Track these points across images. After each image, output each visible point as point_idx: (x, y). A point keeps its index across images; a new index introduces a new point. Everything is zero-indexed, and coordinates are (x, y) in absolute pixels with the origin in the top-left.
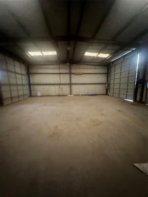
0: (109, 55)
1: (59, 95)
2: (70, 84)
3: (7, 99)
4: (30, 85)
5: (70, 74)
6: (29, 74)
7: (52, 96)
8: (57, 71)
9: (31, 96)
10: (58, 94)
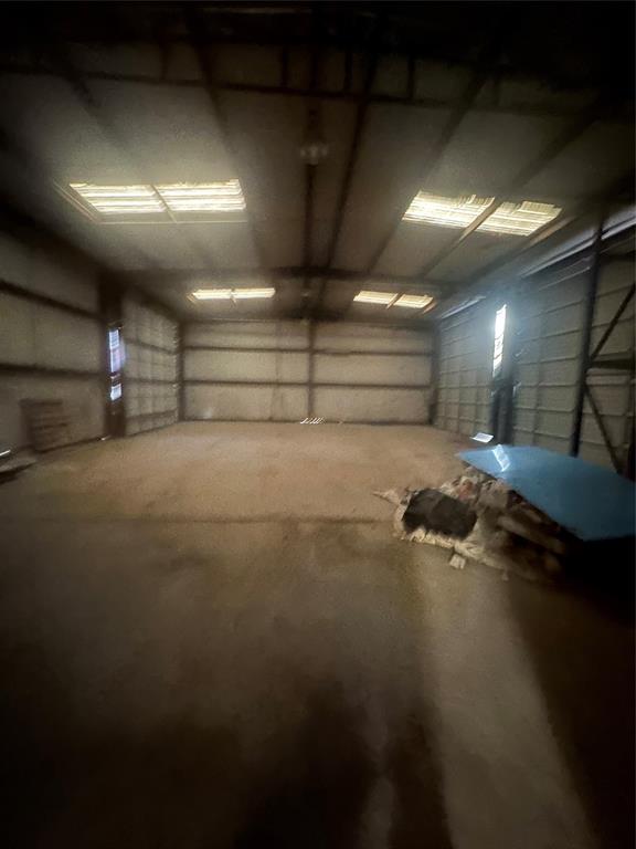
0: (431, 299)
1: (271, 420)
2: (311, 385)
3: (133, 418)
4: (182, 382)
5: (312, 351)
6: (183, 349)
7: (249, 421)
8: (271, 342)
9: (183, 417)
10: (267, 416)
